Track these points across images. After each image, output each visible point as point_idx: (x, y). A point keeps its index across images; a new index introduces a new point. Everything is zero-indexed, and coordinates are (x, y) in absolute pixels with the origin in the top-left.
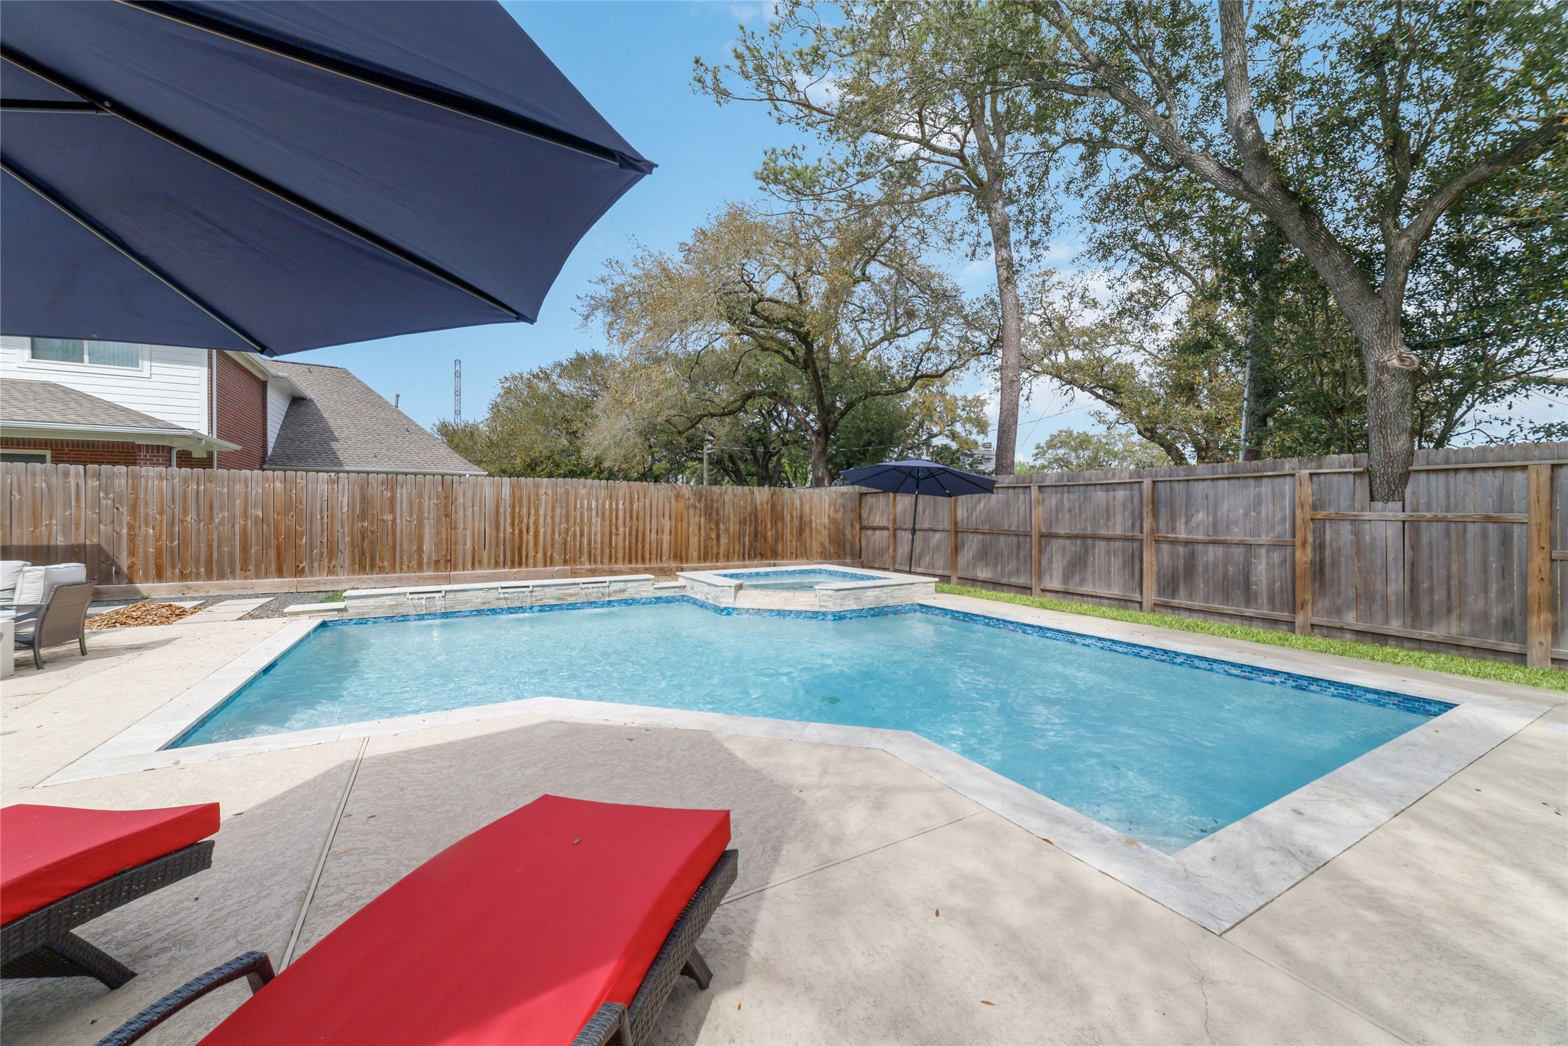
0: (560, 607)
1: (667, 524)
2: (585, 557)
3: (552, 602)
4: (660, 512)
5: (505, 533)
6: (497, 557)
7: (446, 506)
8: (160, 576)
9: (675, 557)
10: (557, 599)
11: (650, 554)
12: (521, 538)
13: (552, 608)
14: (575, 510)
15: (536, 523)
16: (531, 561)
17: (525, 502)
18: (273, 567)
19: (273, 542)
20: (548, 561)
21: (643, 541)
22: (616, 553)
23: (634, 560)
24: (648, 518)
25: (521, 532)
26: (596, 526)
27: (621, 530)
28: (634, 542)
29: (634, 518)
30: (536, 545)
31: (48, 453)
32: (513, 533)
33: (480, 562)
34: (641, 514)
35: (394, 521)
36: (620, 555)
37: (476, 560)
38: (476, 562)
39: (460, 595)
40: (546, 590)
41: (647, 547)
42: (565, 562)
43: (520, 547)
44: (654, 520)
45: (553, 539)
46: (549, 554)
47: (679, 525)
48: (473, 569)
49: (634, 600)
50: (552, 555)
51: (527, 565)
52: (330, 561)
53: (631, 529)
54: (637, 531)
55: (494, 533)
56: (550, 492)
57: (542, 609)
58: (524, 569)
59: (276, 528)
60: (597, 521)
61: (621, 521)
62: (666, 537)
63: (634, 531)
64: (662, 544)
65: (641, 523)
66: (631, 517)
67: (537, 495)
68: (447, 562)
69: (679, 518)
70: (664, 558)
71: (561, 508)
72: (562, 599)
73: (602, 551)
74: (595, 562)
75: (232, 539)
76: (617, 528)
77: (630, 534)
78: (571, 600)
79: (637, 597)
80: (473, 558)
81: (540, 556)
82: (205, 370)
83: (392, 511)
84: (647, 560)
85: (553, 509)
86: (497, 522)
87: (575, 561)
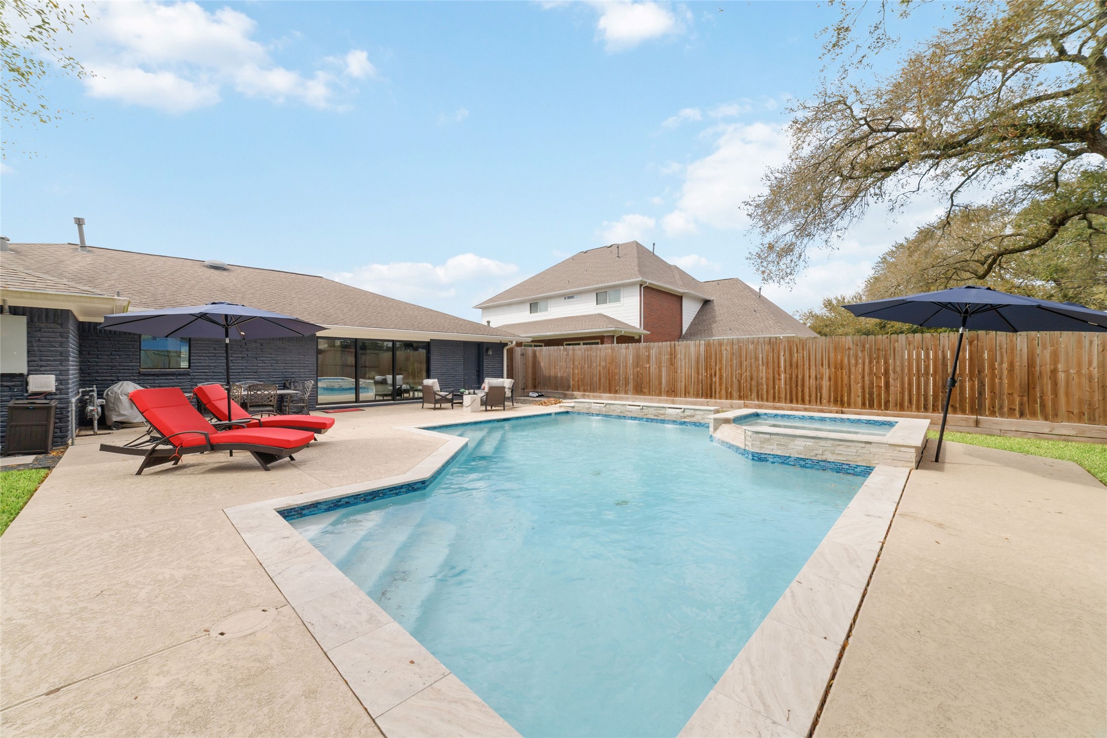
0: (657, 421)
1: (826, 372)
2: (754, 394)
3: (652, 417)
4: (819, 362)
5: (702, 376)
6: (698, 391)
7: (671, 359)
8: (579, 390)
9: (836, 402)
10: (655, 416)
11: (810, 396)
12: (711, 380)
13: (652, 420)
14: (746, 361)
15: (720, 369)
16: (717, 395)
17: (713, 356)
18: (608, 389)
19: (608, 377)
20: (729, 395)
21: (803, 385)
22: (779, 393)
23: (794, 401)
24: (807, 365)
25: (711, 375)
26: (762, 373)
27: (783, 376)
28: (794, 386)
29: (794, 366)
30: (721, 384)
31: (599, 341)
32: (707, 376)
33: (689, 393)
34: (800, 363)
35: (649, 368)
36: (783, 396)
37: (687, 391)
38: (686, 394)
39: (612, 406)
40: (649, 409)
41: (807, 390)
42: (740, 398)
43: (711, 385)
44: (813, 368)
45: (732, 381)
46: (729, 391)
47: (839, 373)
48: (685, 397)
49: (700, 424)
50: (731, 391)
51: (715, 398)
52: (625, 387)
53: (791, 375)
54: (797, 377)
55: (696, 375)
56: (729, 348)
57: (648, 420)
58: (713, 400)
59: (609, 370)
60: (763, 369)
61: (782, 369)
62: (825, 383)
63: (794, 377)
64: (821, 388)
65: (800, 370)
66: (791, 365)
67: (721, 351)
68: (672, 392)
69: (839, 366)
70: (824, 401)
71: (736, 359)
72: (657, 416)
73: (767, 391)
74: (762, 400)
75: (596, 375)
76: (779, 375)
77: (791, 379)
78: (662, 417)
79: (702, 421)
80: (685, 391)
81: (723, 392)
82: (639, 297)
83: (648, 362)
84: (807, 402)
85: (731, 360)
86: (698, 369)
87: (747, 397)
